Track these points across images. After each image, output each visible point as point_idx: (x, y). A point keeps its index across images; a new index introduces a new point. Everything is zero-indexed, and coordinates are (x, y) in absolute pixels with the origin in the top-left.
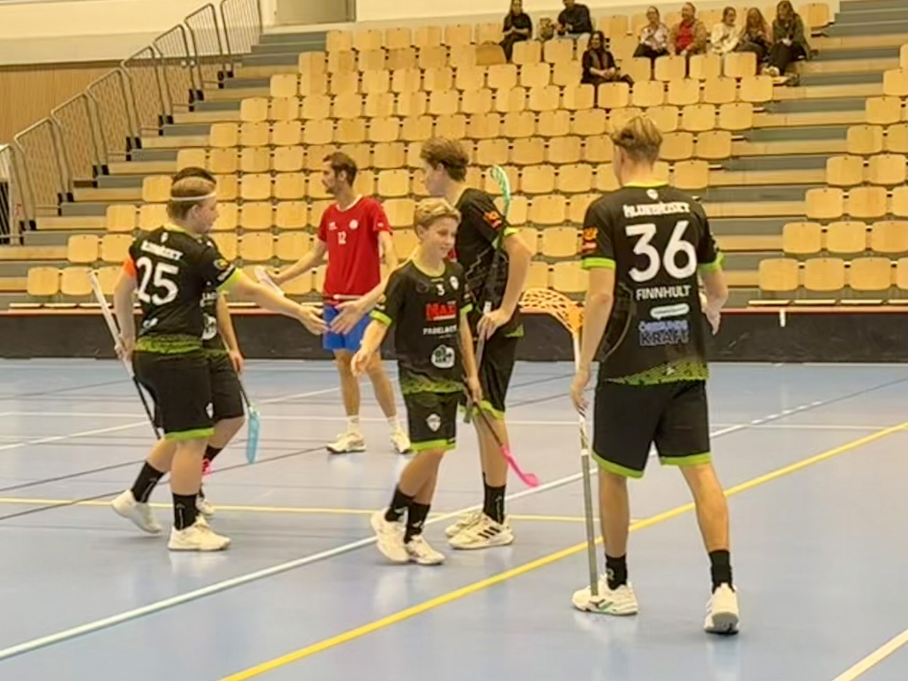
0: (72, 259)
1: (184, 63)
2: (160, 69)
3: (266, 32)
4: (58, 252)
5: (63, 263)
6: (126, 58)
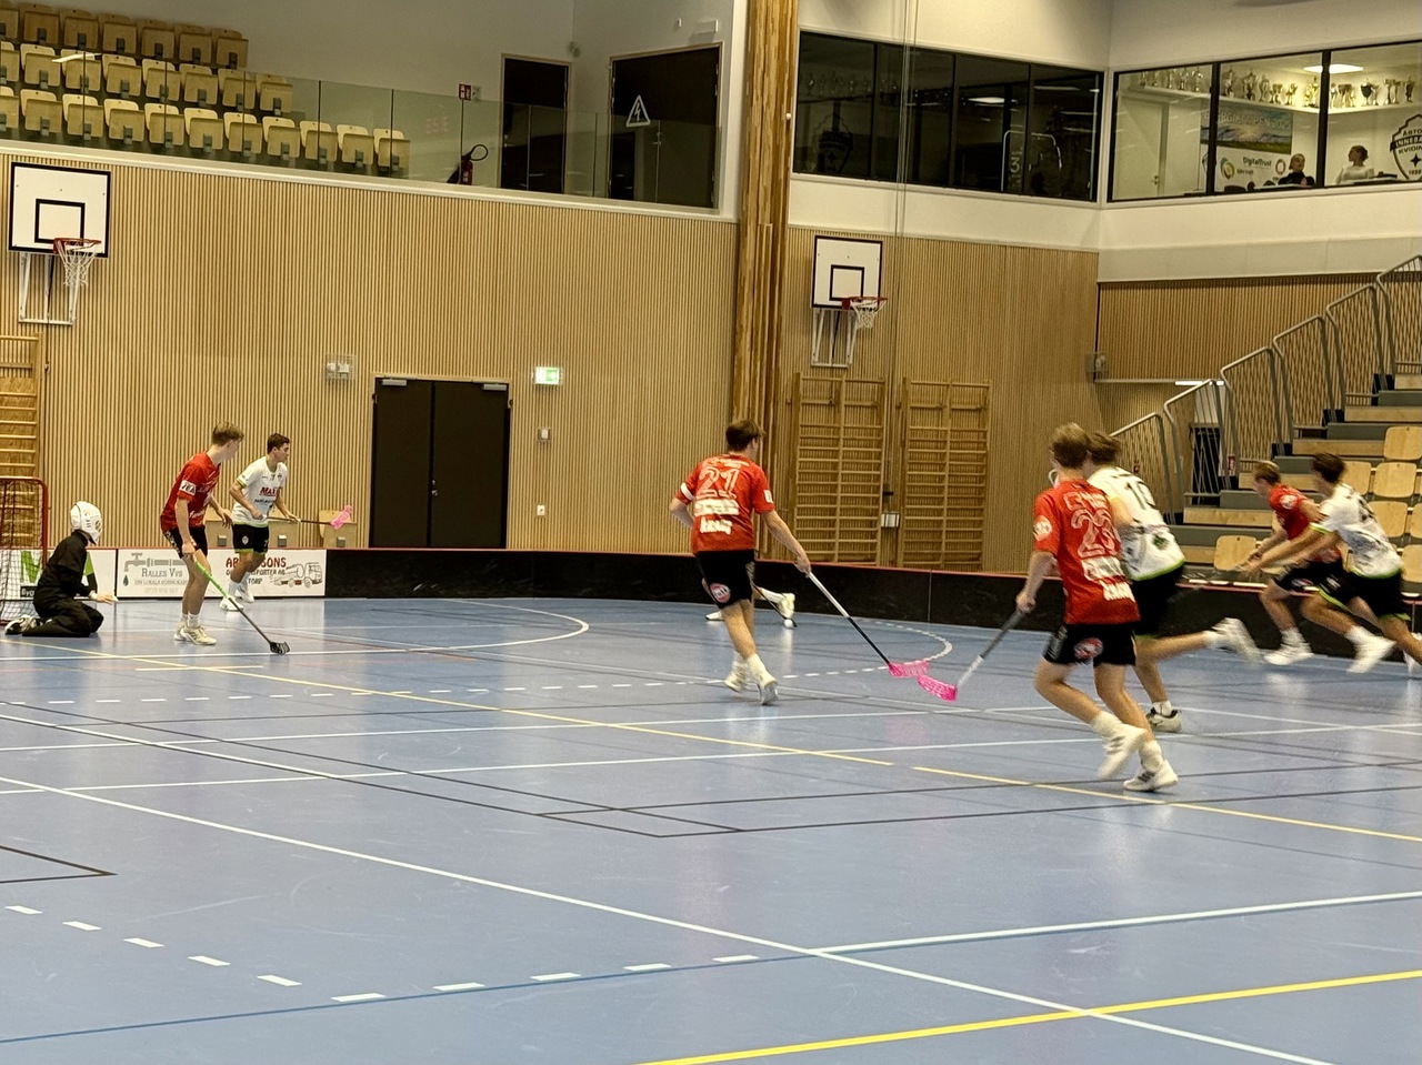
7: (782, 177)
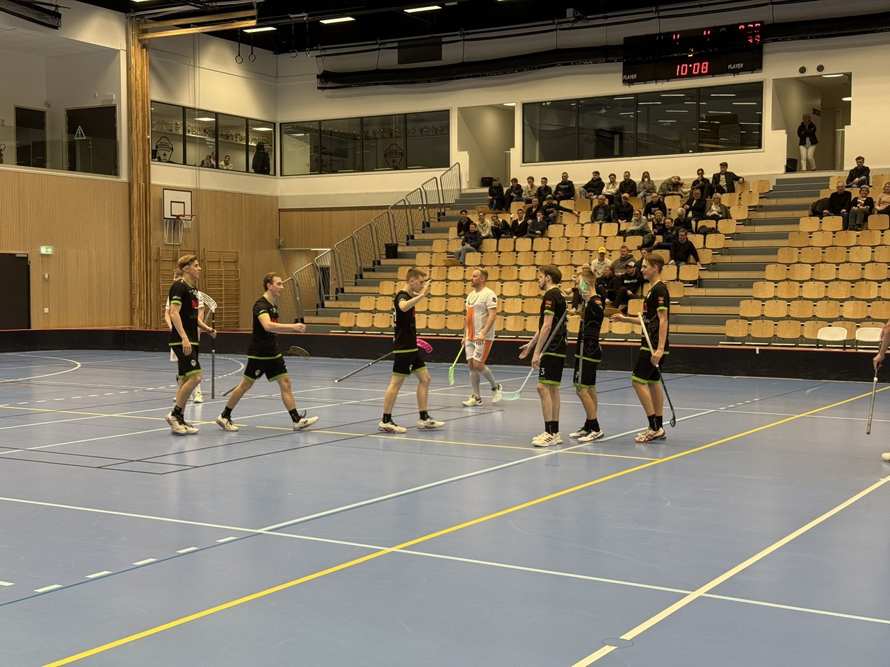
0: (362, 308)
1: (420, 208)
2: (408, 210)
3: (463, 192)
4: (354, 305)
5: (357, 310)
6: (392, 205)
7: (147, 162)
